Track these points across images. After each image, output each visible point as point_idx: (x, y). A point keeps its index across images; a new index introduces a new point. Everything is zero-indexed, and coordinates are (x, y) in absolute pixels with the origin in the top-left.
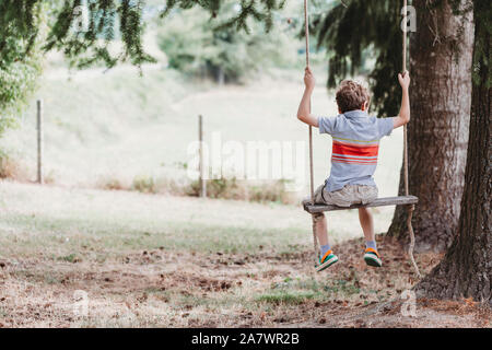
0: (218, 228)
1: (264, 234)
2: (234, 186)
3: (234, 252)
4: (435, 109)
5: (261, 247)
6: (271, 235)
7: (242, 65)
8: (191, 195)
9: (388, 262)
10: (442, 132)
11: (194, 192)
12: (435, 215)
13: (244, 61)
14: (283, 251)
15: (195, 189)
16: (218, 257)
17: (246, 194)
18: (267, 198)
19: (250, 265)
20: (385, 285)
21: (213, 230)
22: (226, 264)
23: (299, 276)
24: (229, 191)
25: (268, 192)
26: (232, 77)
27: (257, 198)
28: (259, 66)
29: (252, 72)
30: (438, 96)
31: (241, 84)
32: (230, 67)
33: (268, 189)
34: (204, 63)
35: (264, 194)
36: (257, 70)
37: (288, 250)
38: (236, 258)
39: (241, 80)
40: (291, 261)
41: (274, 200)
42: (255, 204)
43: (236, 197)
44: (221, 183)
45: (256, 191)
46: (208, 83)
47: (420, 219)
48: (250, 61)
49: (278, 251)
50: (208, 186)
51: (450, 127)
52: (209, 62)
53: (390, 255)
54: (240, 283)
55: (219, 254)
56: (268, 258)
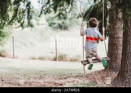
0: (60, 69)
1: (72, 70)
2: (65, 58)
3: (64, 75)
4: (116, 36)
5: (71, 74)
6: (74, 70)
7: (68, 25)
8: (54, 60)
9: (104, 77)
10: (118, 42)
11: (55, 60)
12: (117, 64)
13: (69, 24)
14: (77, 75)
15: (55, 59)
16: (60, 77)
17: (69, 59)
18: (74, 60)
19: (68, 79)
20: (103, 83)
21: (59, 70)
22: (62, 79)
23: (81, 81)
24: (64, 59)
25: (74, 59)
26: (66, 28)
27: (71, 61)
28: (73, 25)
29: (71, 27)
30: (117, 33)
31: (68, 30)
32: (65, 26)
33: (74, 58)
34: (58, 25)
35: (73, 59)
36: (72, 26)
37: (78, 75)
38: (64, 77)
39: (68, 29)
40: (79, 77)
41: (76, 61)
42: (71, 62)
43: (66, 60)
44: (62, 57)
45: (71, 59)
46: (59, 30)
47: (113, 66)
48: (70, 24)
49: (76, 75)
50: (58, 58)
51: (120, 41)
52: (59, 24)
53: (105, 75)
54: (65, 84)
55: (60, 76)
56: (73, 77)
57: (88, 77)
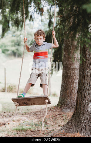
2: (15, 89)
3: (10, 112)
4: (71, 67)
8: (2, 91)
9: (56, 115)
10: (74, 74)
12: (71, 100)
14: (25, 112)
15: (3, 89)
19: (13, 117)
20: (55, 123)
22: (6, 116)
23: (28, 121)
24: (14, 90)
26: (20, 55)
30: (72, 63)
32: (19, 53)
38: (10, 114)
40: (26, 115)
44: (11, 88)
45: (22, 90)
46: (13, 57)
47: (67, 102)
49: (23, 112)
50: (7, 89)
51: (76, 73)
53: (57, 113)
54: (9, 123)
55: (5, 113)
56: (20, 114)
57: (37, 114)
